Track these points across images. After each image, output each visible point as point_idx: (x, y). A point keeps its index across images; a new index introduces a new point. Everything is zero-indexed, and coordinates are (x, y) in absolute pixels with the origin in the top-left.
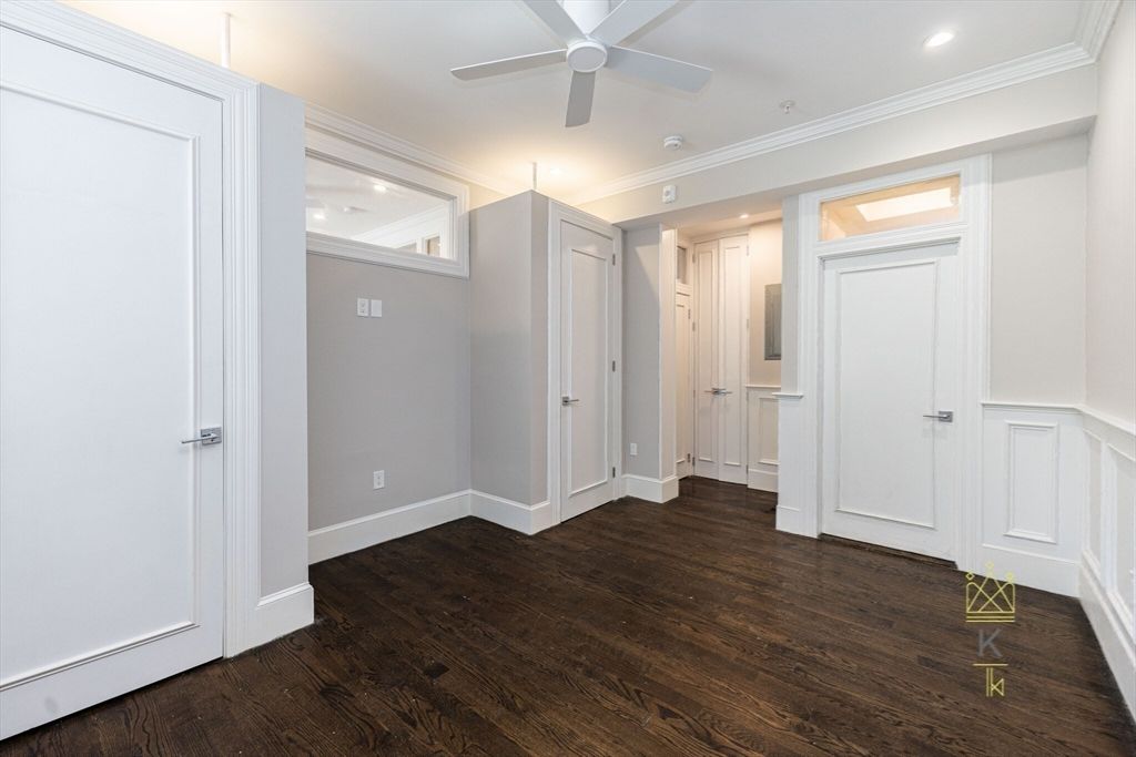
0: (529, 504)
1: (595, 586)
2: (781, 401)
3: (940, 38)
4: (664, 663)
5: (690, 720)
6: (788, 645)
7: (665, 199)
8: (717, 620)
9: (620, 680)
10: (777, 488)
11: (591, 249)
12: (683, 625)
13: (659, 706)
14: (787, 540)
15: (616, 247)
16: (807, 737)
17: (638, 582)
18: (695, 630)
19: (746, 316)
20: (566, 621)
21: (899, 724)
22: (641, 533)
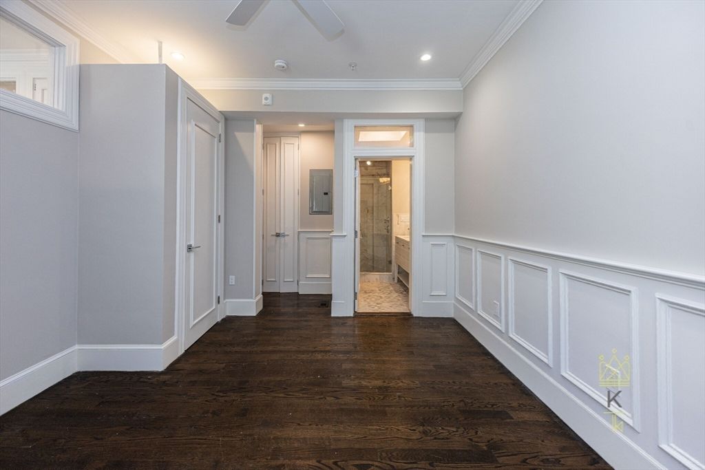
0: (161, 343)
1: (252, 394)
2: (334, 240)
3: (426, 57)
4: (335, 432)
5: (376, 464)
6: (385, 385)
7: (264, 102)
8: (344, 385)
9: (319, 462)
10: (331, 291)
11: (206, 127)
12: (327, 398)
13: (354, 465)
14: (341, 321)
15: (221, 128)
16: (431, 436)
17: (279, 379)
18: (337, 398)
19: (297, 187)
20: (246, 435)
21: (453, 406)
22: (256, 341)
